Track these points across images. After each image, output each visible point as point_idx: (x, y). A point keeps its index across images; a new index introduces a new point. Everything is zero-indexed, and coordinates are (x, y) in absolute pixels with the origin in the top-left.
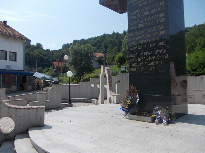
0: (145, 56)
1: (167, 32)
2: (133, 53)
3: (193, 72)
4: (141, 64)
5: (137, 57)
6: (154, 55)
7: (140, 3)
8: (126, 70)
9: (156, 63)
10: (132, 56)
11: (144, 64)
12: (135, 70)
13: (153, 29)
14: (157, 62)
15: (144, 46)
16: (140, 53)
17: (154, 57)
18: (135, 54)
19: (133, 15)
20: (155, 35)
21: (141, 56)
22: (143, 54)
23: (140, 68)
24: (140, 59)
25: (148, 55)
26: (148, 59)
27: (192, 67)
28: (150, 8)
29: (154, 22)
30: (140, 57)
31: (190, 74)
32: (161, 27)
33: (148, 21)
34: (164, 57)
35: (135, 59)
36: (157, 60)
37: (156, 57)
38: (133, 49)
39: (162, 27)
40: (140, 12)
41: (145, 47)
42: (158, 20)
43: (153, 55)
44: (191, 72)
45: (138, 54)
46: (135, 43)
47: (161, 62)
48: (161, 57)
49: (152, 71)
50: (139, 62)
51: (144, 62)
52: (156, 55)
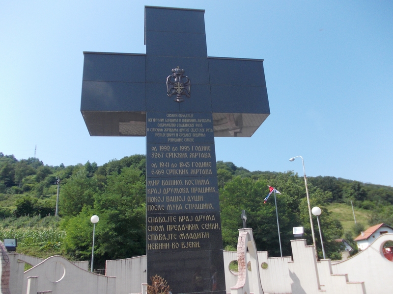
0: (181, 224)
1: (216, 191)
2: (158, 216)
3: (81, 252)
4: (173, 237)
5: (165, 225)
6: (197, 223)
7: (171, 137)
8: (16, 246)
9: (199, 235)
10: (155, 220)
11: (178, 237)
12: (160, 247)
13: (194, 182)
14: (201, 234)
15: (178, 206)
16: (170, 218)
17: (195, 227)
18: (162, 219)
19: (157, 152)
20: (197, 192)
21: (173, 223)
22: (177, 219)
23: (171, 244)
24: (170, 228)
25: (185, 223)
26: (186, 229)
27: (79, 242)
28: (188, 149)
29: (195, 171)
30: (170, 223)
31: (74, 255)
32: (206, 181)
33: (184, 168)
34: (212, 228)
35: (161, 227)
36: (200, 230)
37: (200, 227)
38: (157, 208)
39: (208, 182)
40: (171, 151)
41: (180, 208)
42: (202, 171)
43: (194, 222)
44: (77, 252)
45: (166, 219)
46: (162, 199)
47: (207, 235)
48: (207, 227)
49: (194, 249)
50: (169, 232)
51: (178, 233)
52: (199, 223)
